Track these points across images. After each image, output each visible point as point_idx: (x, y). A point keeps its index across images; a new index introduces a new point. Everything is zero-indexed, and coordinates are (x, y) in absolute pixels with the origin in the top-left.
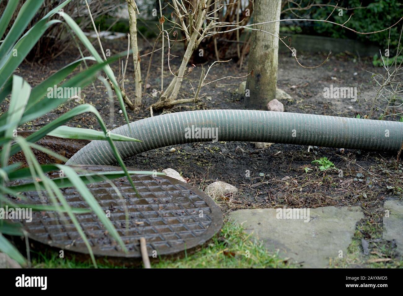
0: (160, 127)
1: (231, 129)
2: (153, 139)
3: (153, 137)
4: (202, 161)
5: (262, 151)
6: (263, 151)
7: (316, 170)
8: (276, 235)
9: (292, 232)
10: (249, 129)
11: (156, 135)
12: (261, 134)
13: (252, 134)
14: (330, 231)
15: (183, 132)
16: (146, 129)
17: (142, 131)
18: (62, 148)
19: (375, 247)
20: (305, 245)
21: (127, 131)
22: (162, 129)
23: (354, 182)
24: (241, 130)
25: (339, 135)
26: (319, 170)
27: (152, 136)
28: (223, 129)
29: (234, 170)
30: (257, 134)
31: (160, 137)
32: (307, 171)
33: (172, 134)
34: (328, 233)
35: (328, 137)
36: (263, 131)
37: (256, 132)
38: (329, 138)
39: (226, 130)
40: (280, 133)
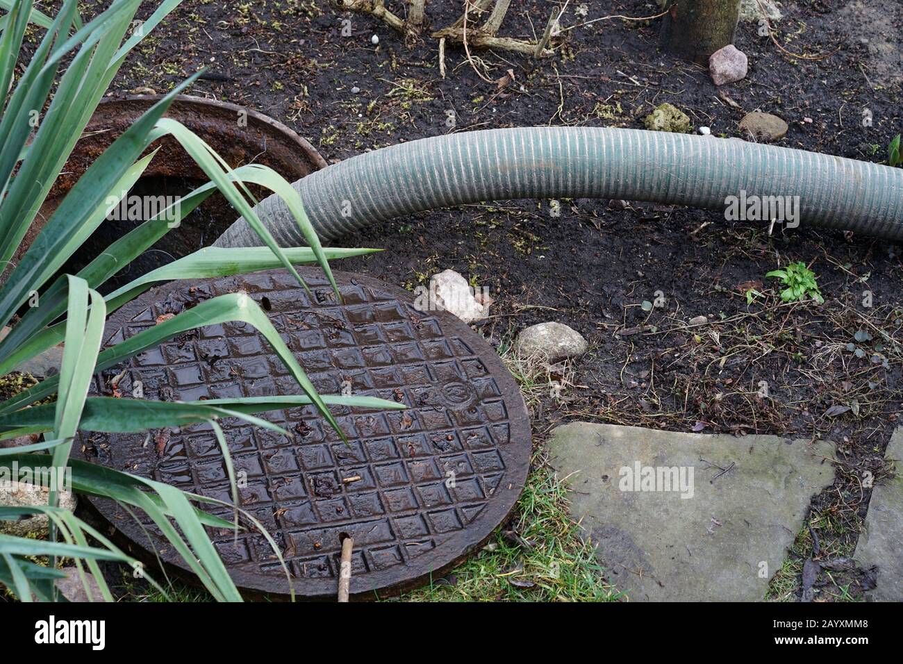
0: (436, 173)
1: (595, 181)
2: (421, 198)
3: (420, 193)
4: (527, 238)
5: (666, 214)
6: (669, 213)
7: (771, 300)
8: (633, 517)
9: (666, 511)
10: (635, 182)
11: (427, 190)
12: (662, 192)
13: (642, 192)
14: (747, 519)
15: (487, 184)
16: (405, 173)
17: (397, 180)
18: (237, 144)
19: (830, 583)
20: (686, 558)
21: (365, 177)
22: (441, 176)
23: (845, 351)
24: (617, 183)
25: (839, 208)
26: (780, 299)
27: (418, 191)
28: (578, 180)
29: (594, 270)
30: (654, 192)
31: (437, 193)
32: (750, 300)
33: (462, 188)
34: (742, 524)
35: (813, 208)
36: (668, 188)
37: (651, 188)
38: (816, 211)
39: (583, 182)
40: (706, 193)
